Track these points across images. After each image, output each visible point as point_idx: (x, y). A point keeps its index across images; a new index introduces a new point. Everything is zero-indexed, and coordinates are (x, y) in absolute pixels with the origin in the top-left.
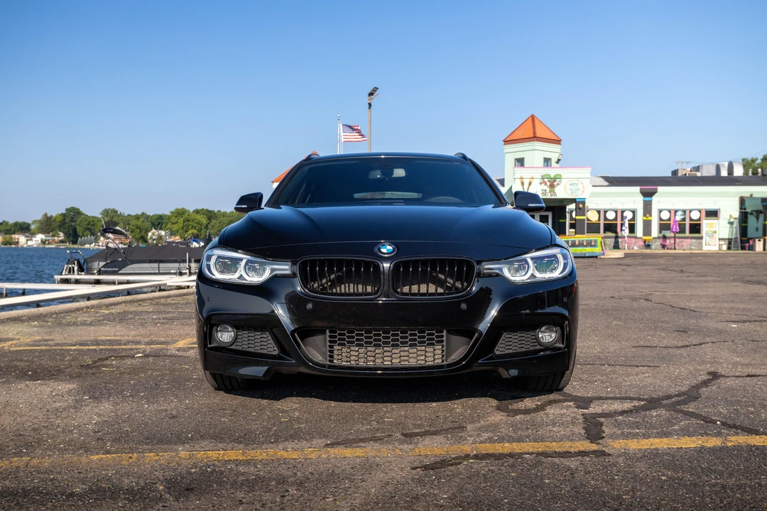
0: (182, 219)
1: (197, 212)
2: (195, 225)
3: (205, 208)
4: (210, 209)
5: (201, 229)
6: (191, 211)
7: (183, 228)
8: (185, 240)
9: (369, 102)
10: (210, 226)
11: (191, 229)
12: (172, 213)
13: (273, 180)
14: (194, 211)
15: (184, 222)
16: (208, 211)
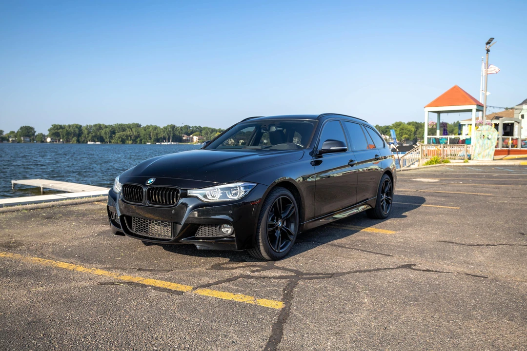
0: (399, 129)
1: (409, 124)
2: (407, 132)
3: (414, 121)
4: (417, 122)
5: (411, 134)
6: (406, 122)
7: (399, 134)
8: (400, 141)
9: (486, 49)
10: (418, 132)
11: (405, 134)
12: (393, 125)
13: (425, 106)
14: (408, 123)
15: (400, 130)
16: (416, 123)
